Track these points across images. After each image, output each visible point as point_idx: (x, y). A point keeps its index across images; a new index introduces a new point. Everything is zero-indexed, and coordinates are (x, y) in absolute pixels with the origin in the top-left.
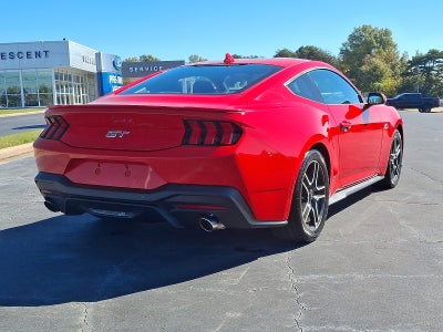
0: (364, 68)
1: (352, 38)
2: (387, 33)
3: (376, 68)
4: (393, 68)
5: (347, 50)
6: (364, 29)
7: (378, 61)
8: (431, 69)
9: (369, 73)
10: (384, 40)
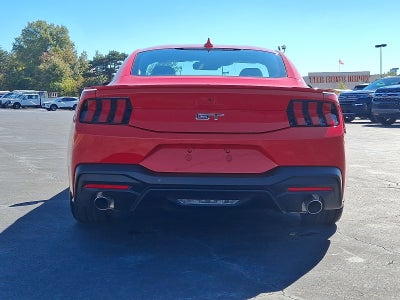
0: (41, 66)
1: (26, 32)
2: (63, 31)
3: (55, 67)
4: (72, 68)
5: (20, 46)
6: (40, 24)
7: (56, 60)
8: (113, 70)
9: (48, 71)
10: (60, 39)
